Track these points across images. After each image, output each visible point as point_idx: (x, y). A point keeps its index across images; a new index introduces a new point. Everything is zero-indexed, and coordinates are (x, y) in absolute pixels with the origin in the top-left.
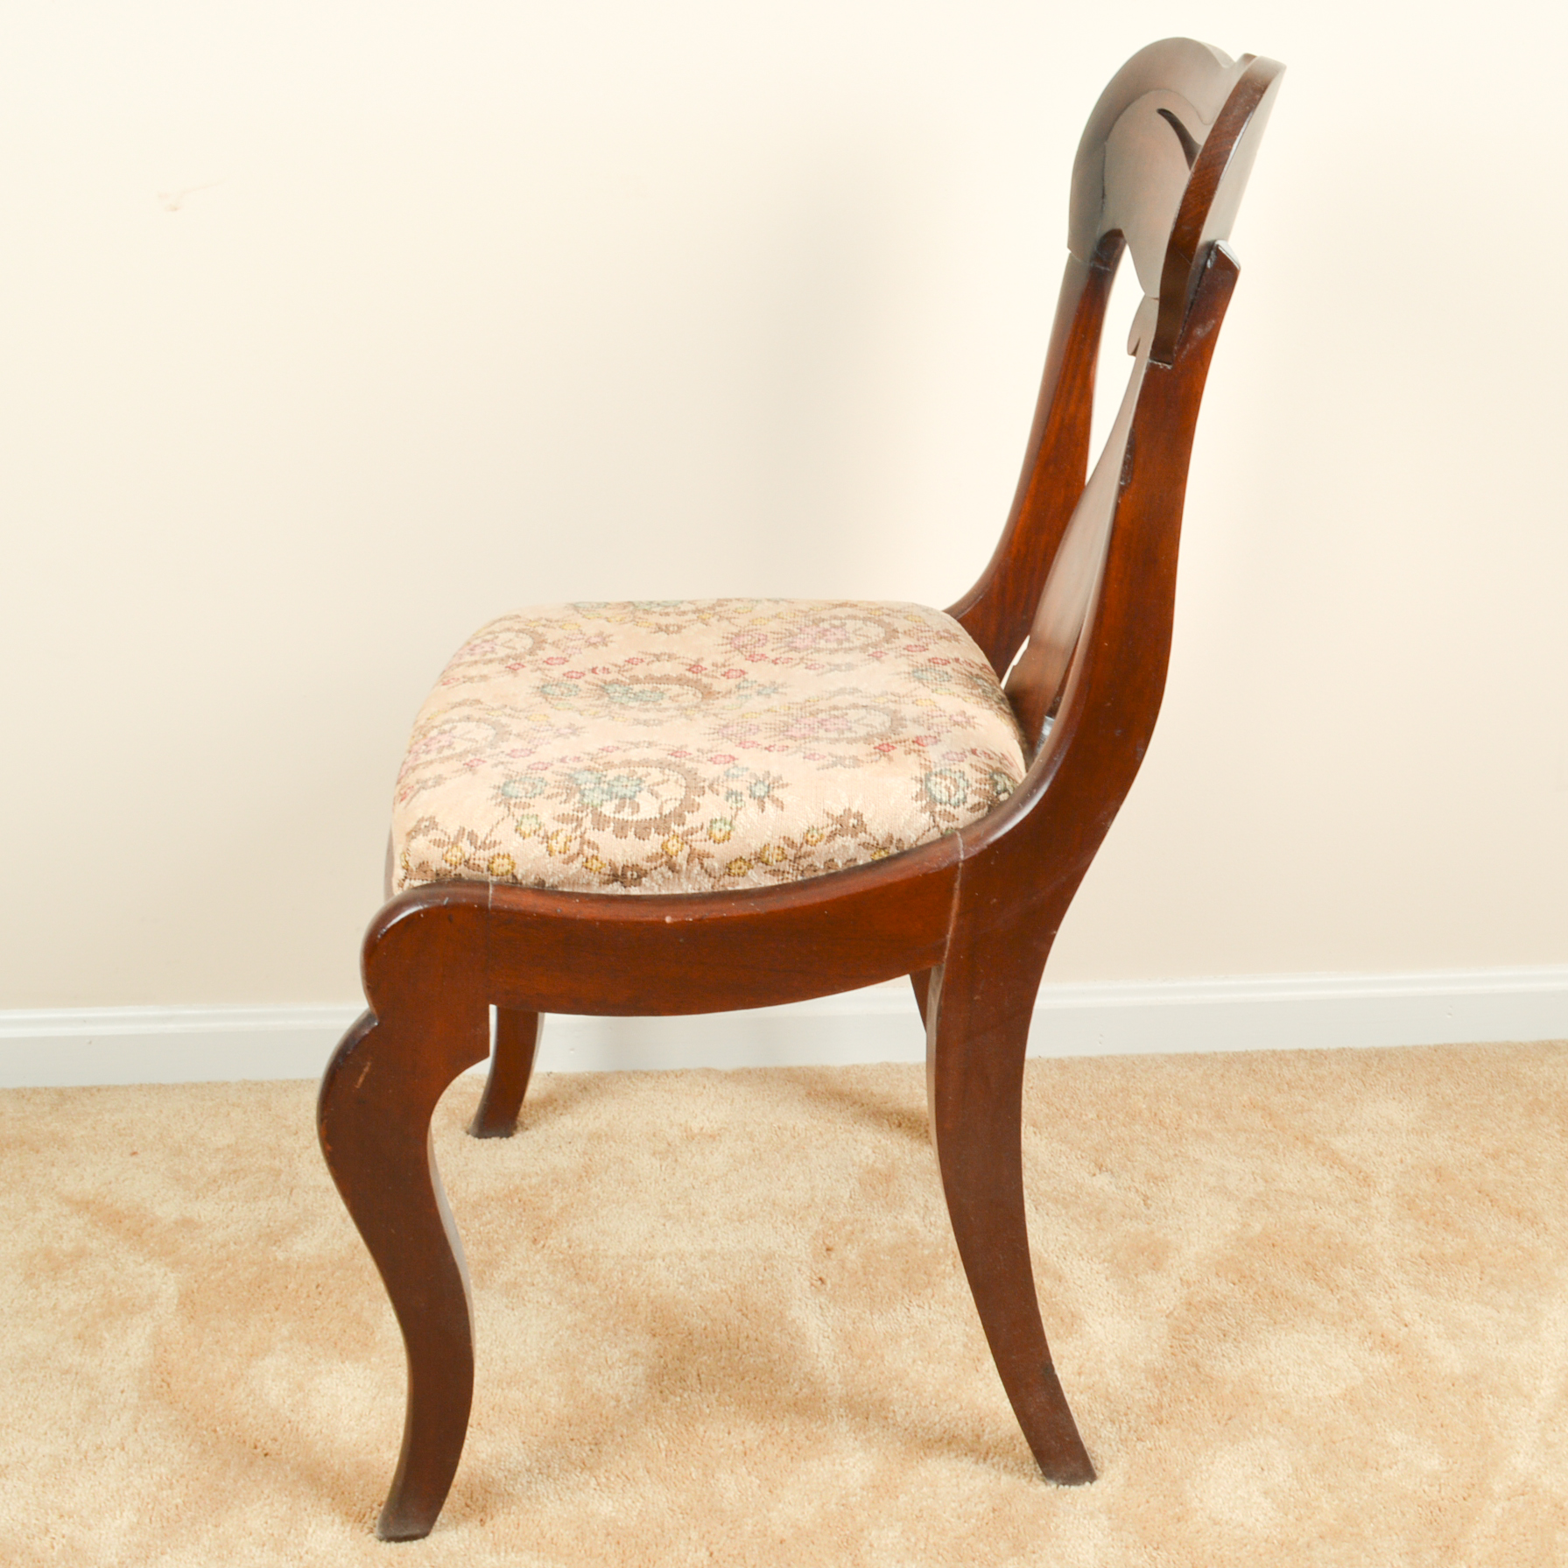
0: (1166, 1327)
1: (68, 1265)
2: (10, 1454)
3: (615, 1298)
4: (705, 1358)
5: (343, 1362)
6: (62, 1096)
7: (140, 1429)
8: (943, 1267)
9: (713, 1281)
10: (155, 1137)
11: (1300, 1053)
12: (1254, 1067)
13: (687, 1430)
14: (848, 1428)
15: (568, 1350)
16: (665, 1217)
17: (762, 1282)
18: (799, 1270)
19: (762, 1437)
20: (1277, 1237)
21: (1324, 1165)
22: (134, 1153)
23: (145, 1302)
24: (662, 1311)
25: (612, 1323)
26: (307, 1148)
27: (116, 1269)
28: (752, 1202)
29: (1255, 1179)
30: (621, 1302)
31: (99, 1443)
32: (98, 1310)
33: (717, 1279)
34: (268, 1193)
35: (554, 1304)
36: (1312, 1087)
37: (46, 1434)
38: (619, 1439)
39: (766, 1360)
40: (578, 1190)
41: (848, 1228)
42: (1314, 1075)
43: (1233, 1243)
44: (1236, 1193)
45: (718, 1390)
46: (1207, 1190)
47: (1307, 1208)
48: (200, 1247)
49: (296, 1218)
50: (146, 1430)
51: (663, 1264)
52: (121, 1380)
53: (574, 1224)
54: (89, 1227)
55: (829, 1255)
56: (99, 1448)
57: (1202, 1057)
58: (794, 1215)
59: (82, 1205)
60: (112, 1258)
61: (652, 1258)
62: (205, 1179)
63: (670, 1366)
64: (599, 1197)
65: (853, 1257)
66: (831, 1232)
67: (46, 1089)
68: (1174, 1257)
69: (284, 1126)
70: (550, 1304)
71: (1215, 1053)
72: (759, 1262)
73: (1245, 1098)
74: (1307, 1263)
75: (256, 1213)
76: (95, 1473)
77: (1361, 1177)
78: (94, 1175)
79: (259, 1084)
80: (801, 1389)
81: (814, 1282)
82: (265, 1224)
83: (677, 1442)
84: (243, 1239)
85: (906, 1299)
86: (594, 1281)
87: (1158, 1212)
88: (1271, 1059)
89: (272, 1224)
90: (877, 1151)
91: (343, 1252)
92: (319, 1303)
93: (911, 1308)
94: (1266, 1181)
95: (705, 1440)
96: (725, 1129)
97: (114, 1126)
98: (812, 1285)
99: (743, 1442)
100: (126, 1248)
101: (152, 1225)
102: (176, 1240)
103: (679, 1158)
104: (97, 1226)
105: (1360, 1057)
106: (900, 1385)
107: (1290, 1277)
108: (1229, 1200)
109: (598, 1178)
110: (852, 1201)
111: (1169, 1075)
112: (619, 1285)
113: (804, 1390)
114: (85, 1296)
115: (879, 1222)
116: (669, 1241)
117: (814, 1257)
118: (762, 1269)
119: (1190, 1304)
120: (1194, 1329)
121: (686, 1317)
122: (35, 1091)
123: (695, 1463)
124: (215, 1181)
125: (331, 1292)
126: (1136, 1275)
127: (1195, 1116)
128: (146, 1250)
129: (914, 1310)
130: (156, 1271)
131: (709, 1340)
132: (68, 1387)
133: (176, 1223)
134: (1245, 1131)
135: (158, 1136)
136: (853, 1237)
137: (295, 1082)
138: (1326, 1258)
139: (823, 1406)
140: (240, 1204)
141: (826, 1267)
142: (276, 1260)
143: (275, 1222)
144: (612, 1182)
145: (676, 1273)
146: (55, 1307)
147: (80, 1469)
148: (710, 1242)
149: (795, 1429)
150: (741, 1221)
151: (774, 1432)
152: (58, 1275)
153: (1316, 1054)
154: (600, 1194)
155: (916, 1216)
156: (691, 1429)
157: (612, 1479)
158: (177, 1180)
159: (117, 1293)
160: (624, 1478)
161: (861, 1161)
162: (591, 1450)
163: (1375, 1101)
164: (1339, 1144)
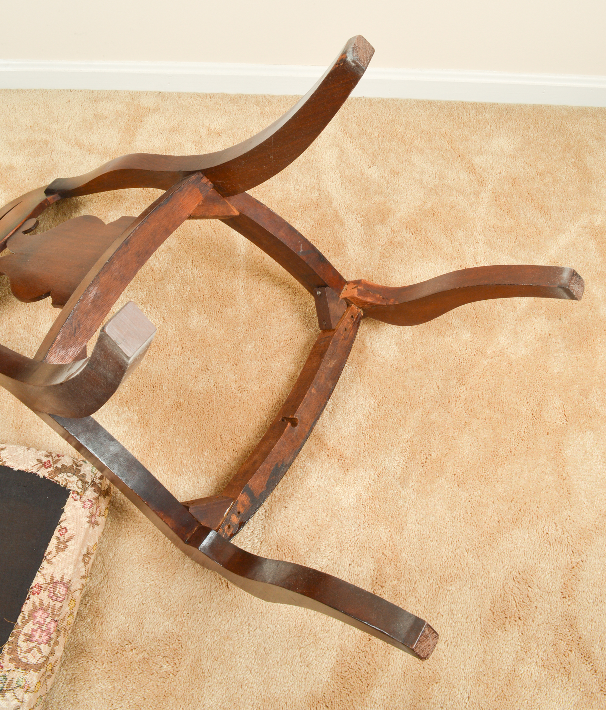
20: (436, 210)
21: (466, 172)
29: (435, 177)
36: (474, 126)
42: (476, 119)
43: (417, 212)
44: (426, 184)
46: (414, 181)
47: (453, 195)
68: (391, 217)
73: (443, 130)
77: (480, 180)
87: (391, 191)
94: (440, 179)
105: (499, 109)
107: (436, 233)
108: (422, 188)
119: (392, 242)
126: (373, 225)
127: (419, 139)
134: (439, 149)
163: (498, 137)
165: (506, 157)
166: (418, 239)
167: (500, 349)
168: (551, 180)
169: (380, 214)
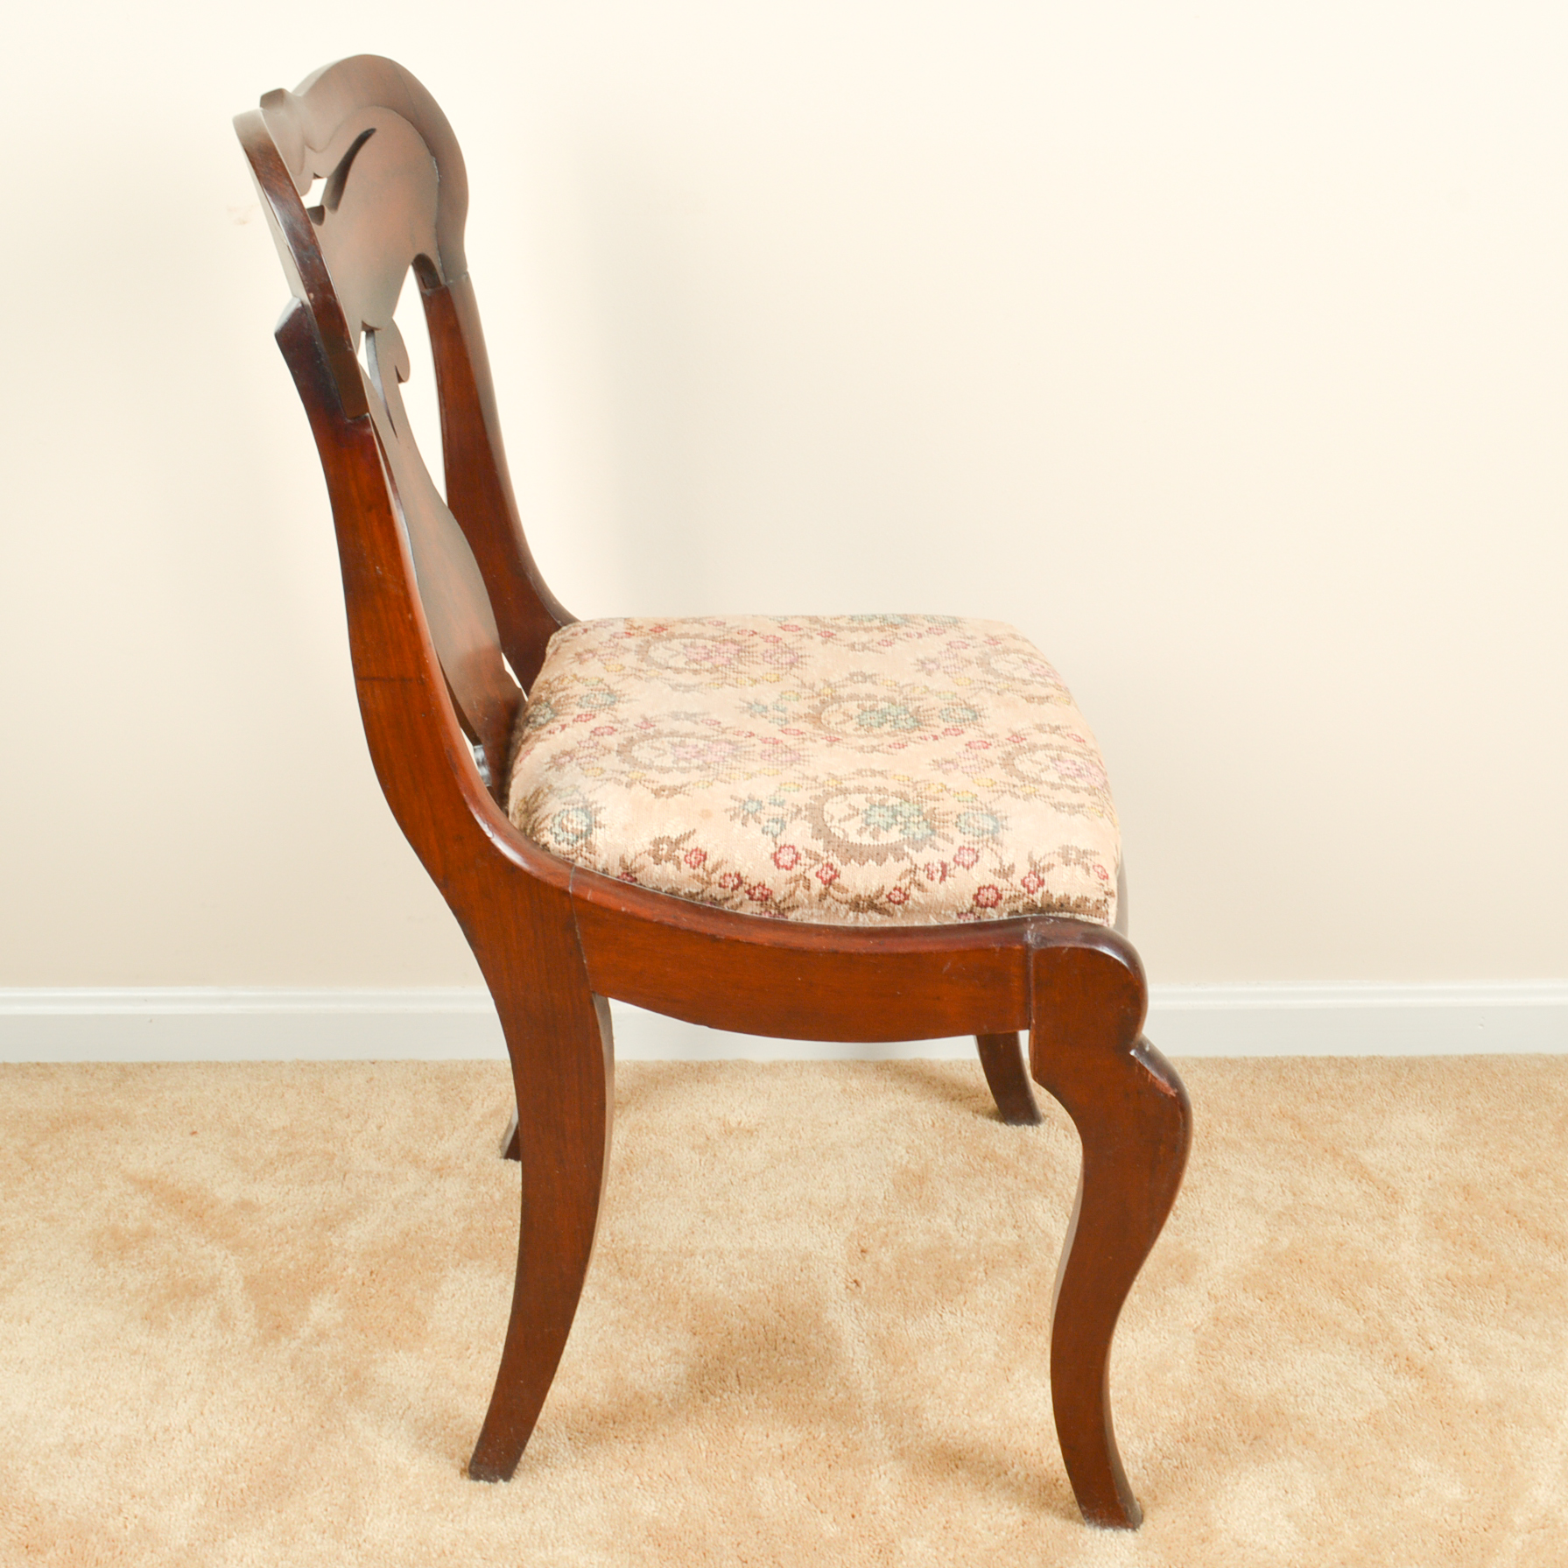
0: (1193, 1342)
1: (134, 1245)
2: (84, 1433)
3: (656, 1294)
4: (744, 1358)
5: (397, 1352)
6: (124, 1072)
7: (206, 1412)
8: (975, 1273)
9: (751, 1280)
10: (213, 1116)
11: (1330, 1060)
12: (1284, 1075)
13: (726, 1431)
14: (883, 1435)
15: (611, 1346)
16: (705, 1213)
17: (799, 1283)
18: (835, 1272)
19: (799, 1441)
20: (1304, 1253)
21: (1352, 1179)
22: (194, 1133)
23: (208, 1284)
24: (702, 1309)
25: (653, 1320)
26: (359, 1132)
27: (179, 1250)
28: (789, 1201)
29: (1283, 1192)
30: (662, 1298)
31: (167, 1424)
32: (163, 1291)
33: (755, 1279)
34: (323, 1177)
35: (598, 1298)
36: (1341, 1096)
37: (117, 1414)
38: (662, 1438)
39: (803, 1363)
40: (621, 1184)
41: (883, 1230)
42: (1344, 1084)
43: (1261, 1258)
44: (1265, 1206)
45: (756, 1392)
46: (1235, 1201)
47: (1334, 1223)
48: (258, 1230)
49: (350, 1203)
50: (212, 1412)
51: (702, 1261)
52: (188, 1363)
53: (617, 1218)
54: (153, 1206)
55: (864, 1257)
56: (166, 1430)
57: (1232, 1062)
58: (830, 1215)
59: (146, 1185)
60: (175, 1238)
61: (692, 1255)
62: (262, 1161)
63: (710, 1366)
64: (640, 1190)
65: (887, 1260)
66: (865, 1234)
67: (108, 1064)
68: (1203, 1271)
69: (337, 1109)
70: (594, 1298)
71: (1245, 1058)
72: (796, 1262)
73: (1275, 1106)
74: (1334, 1281)
75: (311, 1197)
76: (164, 1455)
77: (1389, 1193)
78: (156, 1154)
79: (312, 1064)
80: (836, 1394)
81: (849, 1284)
82: (320, 1208)
83: (717, 1443)
84: (299, 1223)
85: (939, 1304)
86: (636, 1277)
87: (1187, 1224)
88: (1301, 1067)
89: (326, 1209)
90: (910, 1151)
91: (395, 1239)
92: (373, 1291)
93: (944, 1315)
94: (1294, 1194)
95: (744, 1442)
96: (763, 1124)
97: (174, 1104)
98: (847, 1287)
99: (781, 1446)
100: (188, 1229)
101: (212, 1207)
102: (236, 1223)
103: (718, 1154)
104: (160, 1206)
105: (1390, 1066)
106: (933, 1393)
107: (1316, 1295)
108: (1257, 1213)
109: (639, 1172)
110: (886, 1203)
111: (1200, 1080)
112: (660, 1282)
113: (840, 1395)
114: (151, 1277)
115: (912, 1225)
116: (709, 1237)
117: (849, 1258)
118: (798, 1270)
119: (1218, 1319)
120: (1221, 1345)
121: (725, 1316)
122: (98, 1066)
123: (735, 1465)
124: (271, 1163)
125: (384, 1279)
126: (1164, 1289)
127: (1225, 1125)
128: (207, 1231)
129: (946, 1317)
130: (217, 1254)
131: (748, 1341)
132: (137, 1368)
133: (235, 1205)
134: (1275, 1141)
135: (217, 1116)
136: (888, 1240)
137: (346, 1063)
138: (1352, 1276)
139: (858, 1412)
140: (296, 1187)
141: (861, 1270)
142: (331, 1245)
143: (330, 1207)
144: (653, 1175)
145: (715, 1271)
146: (122, 1288)
147: (150, 1450)
148: (749, 1241)
149: (831, 1434)
150: (778, 1220)
151: (811, 1437)
152: (125, 1255)
153: (1346, 1061)
154: (642, 1187)
155: (949, 1220)
156: (730, 1430)
157: (655, 1478)
158: (236, 1161)
159: (181, 1275)
160: (666, 1477)
161: (895, 1161)
162: (634, 1448)
163: (1404, 1114)
164: (1368, 1157)
165: (1433, 1149)
166: (1278, 1309)
167: (1543, 1512)
168: (1550, 1184)
169: (1174, 1266)
